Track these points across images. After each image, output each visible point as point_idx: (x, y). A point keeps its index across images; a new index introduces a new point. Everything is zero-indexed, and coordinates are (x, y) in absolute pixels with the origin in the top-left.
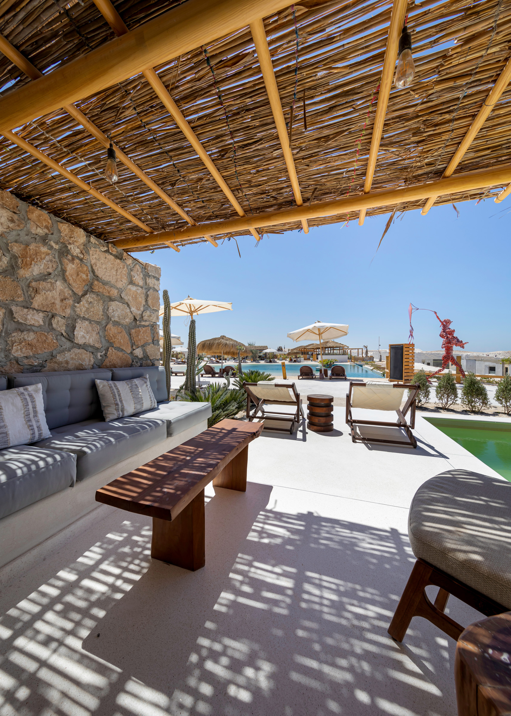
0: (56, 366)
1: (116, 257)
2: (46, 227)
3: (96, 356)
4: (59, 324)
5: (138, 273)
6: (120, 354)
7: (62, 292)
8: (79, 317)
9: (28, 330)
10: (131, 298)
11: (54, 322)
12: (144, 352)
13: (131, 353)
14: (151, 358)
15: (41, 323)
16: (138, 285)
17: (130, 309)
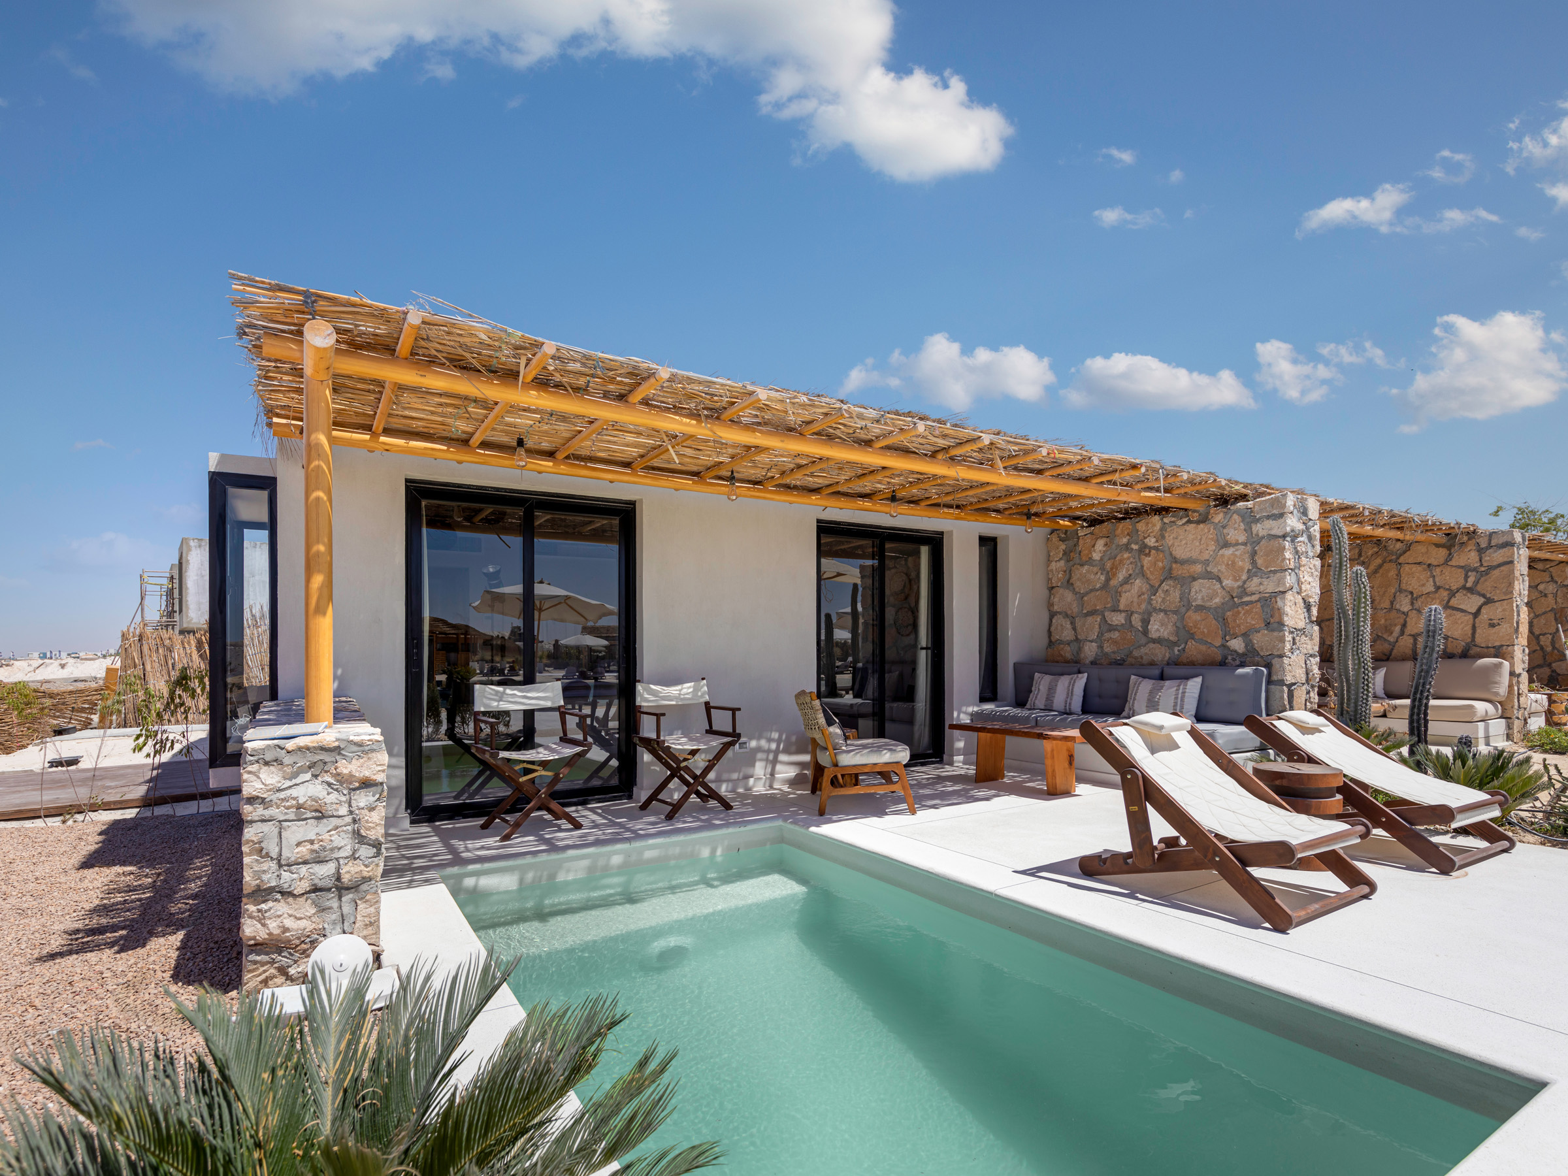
0: (1133, 661)
1: (1198, 522)
2: (1128, 534)
3: (1173, 650)
4: (1136, 620)
5: (1236, 526)
6: (1203, 648)
7: (1140, 587)
8: (1155, 609)
9: (1115, 630)
10: (1223, 568)
11: (1133, 618)
12: (1249, 644)
13: (1224, 646)
14: (1262, 654)
15: (1123, 622)
16: (1237, 544)
17: (1221, 582)
